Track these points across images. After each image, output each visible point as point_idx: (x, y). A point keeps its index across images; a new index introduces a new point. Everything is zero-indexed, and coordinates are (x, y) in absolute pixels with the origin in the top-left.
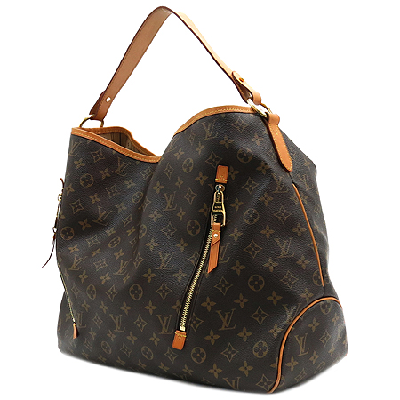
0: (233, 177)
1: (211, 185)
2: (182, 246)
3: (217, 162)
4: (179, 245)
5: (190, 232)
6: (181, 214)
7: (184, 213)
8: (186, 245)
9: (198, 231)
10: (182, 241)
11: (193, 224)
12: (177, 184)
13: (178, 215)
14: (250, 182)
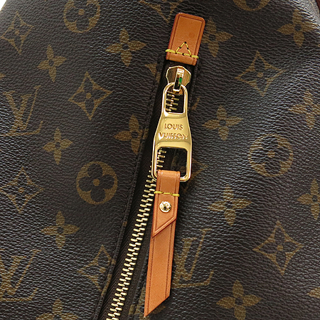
0: (214, 49)
1: (152, 67)
2: (58, 233)
3: (174, 6)
4: (49, 231)
5: (86, 196)
6: (58, 146)
7: (66, 144)
8: (71, 229)
9: (110, 193)
10: (60, 220)
11: (95, 172)
12: (43, 65)
13: (49, 147)
14: (259, 66)
